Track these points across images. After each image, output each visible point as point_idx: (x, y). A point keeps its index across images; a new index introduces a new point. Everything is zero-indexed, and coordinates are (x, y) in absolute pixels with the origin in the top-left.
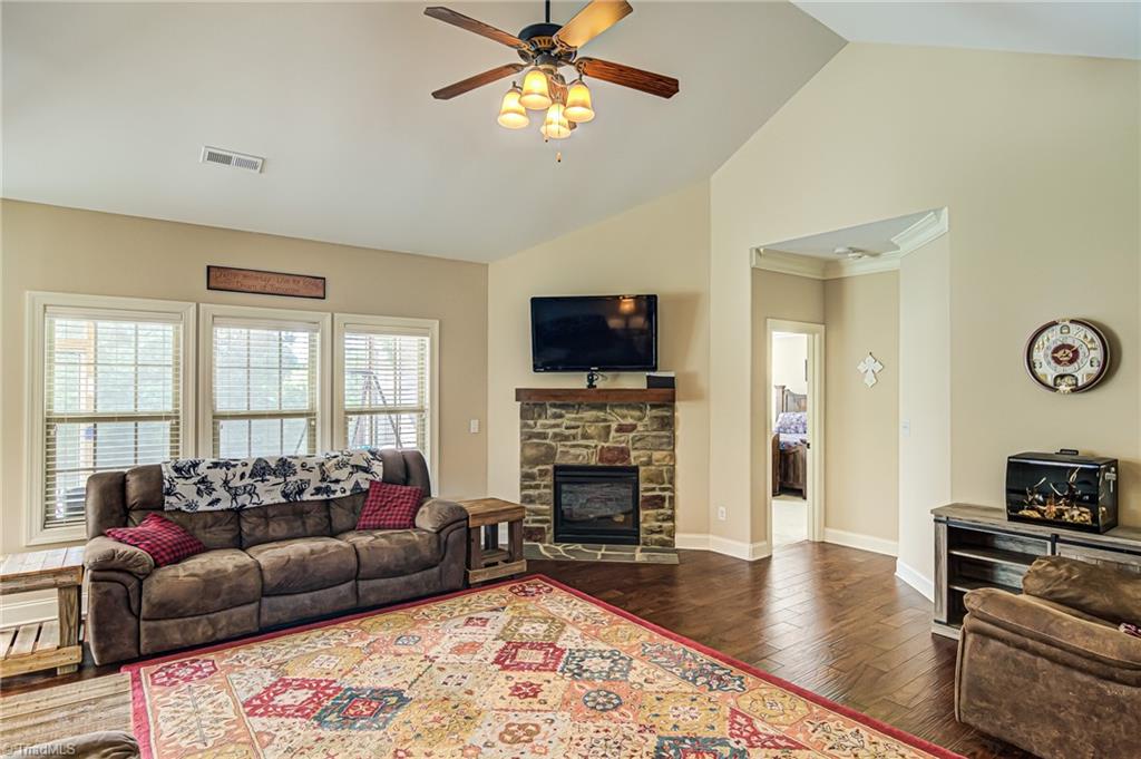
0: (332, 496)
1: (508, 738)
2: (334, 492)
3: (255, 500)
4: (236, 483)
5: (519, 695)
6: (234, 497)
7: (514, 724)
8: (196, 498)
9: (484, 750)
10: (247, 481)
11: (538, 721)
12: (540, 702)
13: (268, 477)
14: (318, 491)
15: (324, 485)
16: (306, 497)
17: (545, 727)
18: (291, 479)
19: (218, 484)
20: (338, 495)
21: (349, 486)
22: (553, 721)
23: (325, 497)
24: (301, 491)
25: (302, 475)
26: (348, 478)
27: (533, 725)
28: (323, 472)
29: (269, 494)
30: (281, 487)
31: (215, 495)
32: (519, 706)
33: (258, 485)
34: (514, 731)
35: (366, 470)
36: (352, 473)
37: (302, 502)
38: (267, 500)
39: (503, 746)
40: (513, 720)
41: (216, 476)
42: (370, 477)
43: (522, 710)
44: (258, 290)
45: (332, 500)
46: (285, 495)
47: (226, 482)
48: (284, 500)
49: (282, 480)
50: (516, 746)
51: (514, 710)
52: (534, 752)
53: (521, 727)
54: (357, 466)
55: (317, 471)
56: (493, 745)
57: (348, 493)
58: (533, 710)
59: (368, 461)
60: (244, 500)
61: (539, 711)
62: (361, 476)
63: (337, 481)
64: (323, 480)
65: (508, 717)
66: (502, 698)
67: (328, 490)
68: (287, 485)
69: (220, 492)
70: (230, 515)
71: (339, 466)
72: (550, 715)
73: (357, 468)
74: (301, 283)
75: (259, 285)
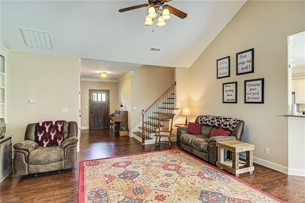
1: (168, 184)
5: (163, 196)
7: (166, 187)
9: (174, 182)
11: (160, 187)
12: (157, 193)
17: (158, 186)
22: (155, 187)
27: (161, 187)
32: (164, 192)
34: (166, 185)
39: (169, 183)
40: (166, 189)
43: (163, 191)
50: (166, 182)
51: (165, 191)
52: (163, 180)
53: (164, 186)
56: (172, 183)
58: (160, 190)
61: (158, 190)
65: (167, 189)
66: (169, 196)
72: (156, 188)
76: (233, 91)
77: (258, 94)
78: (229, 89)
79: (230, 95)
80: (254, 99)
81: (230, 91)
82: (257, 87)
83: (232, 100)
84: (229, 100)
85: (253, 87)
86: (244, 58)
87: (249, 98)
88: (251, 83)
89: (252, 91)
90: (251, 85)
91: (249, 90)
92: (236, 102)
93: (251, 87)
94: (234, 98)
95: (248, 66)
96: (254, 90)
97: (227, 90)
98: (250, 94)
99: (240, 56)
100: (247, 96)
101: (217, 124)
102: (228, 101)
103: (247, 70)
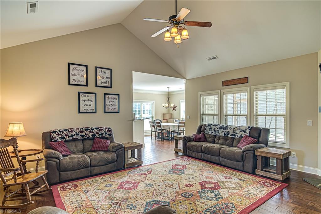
0: (235, 137)
2: (236, 136)
3: (219, 134)
4: (216, 130)
6: (215, 132)
8: (209, 131)
10: (218, 129)
13: (222, 129)
14: (232, 135)
15: (234, 134)
16: (229, 136)
18: (226, 131)
19: (213, 129)
20: (236, 137)
21: (239, 135)
23: (233, 137)
24: (228, 134)
25: (229, 130)
26: (239, 133)
28: (234, 130)
29: (222, 134)
30: (224, 132)
31: (212, 131)
33: (220, 131)
35: (244, 132)
36: (240, 132)
37: (227, 137)
38: (221, 135)
41: (213, 127)
42: (245, 133)
44: (232, 84)
45: (235, 138)
46: (225, 134)
47: (214, 129)
48: (224, 135)
49: (224, 131)
54: (242, 130)
55: (232, 130)
57: (239, 137)
59: (246, 129)
60: (217, 133)
62: (242, 133)
63: (237, 133)
64: (234, 132)
67: (235, 135)
68: (225, 132)
69: (213, 131)
70: (214, 136)
71: (238, 130)
73: (242, 131)
74: (242, 80)
75: (232, 83)
76: (91, 101)
77: (115, 105)
78: (87, 99)
79: (89, 105)
80: (112, 110)
81: (88, 100)
82: (114, 100)
83: (90, 110)
84: (87, 110)
85: (112, 100)
86: (103, 74)
87: (108, 108)
88: (110, 96)
89: (111, 103)
90: (110, 98)
91: (108, 102)
92: (95, 112)
93: (110, 100)
94: (94, 108)
95: (107, 82)
96: (112, 102)
97: (84, 99)
98: (109, 105)
99: (100, 70)
100: (106, 107)
101: (92, 135)
102: (85, 111)
103: (106, 84)
